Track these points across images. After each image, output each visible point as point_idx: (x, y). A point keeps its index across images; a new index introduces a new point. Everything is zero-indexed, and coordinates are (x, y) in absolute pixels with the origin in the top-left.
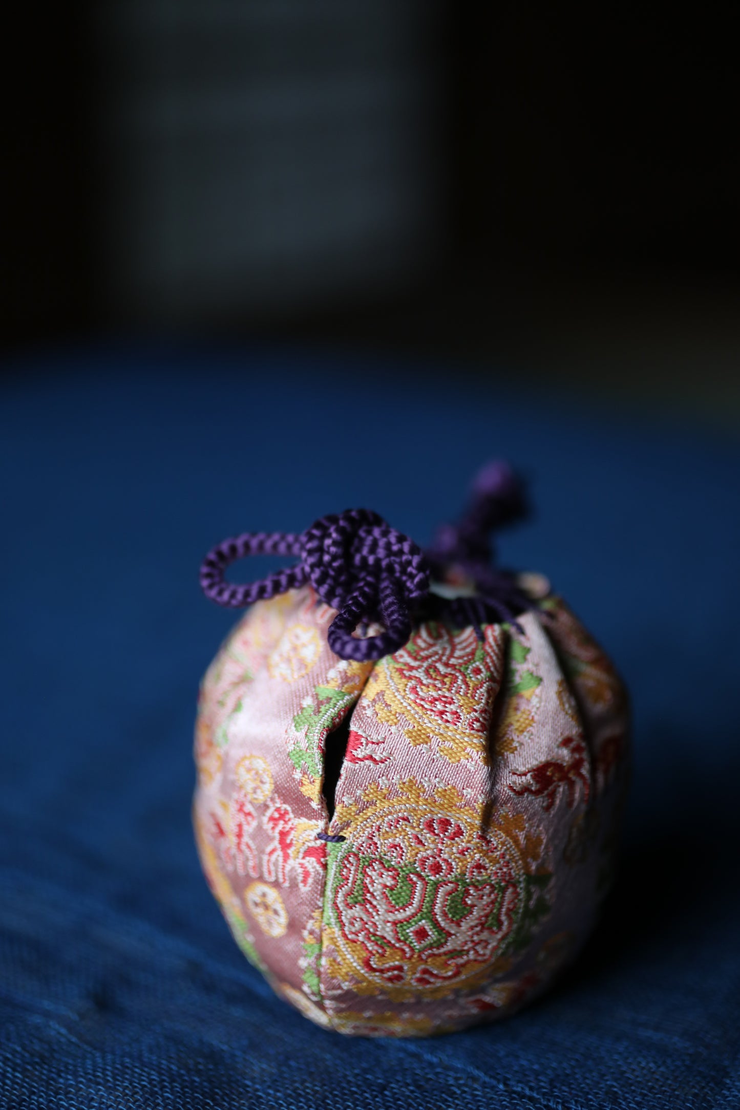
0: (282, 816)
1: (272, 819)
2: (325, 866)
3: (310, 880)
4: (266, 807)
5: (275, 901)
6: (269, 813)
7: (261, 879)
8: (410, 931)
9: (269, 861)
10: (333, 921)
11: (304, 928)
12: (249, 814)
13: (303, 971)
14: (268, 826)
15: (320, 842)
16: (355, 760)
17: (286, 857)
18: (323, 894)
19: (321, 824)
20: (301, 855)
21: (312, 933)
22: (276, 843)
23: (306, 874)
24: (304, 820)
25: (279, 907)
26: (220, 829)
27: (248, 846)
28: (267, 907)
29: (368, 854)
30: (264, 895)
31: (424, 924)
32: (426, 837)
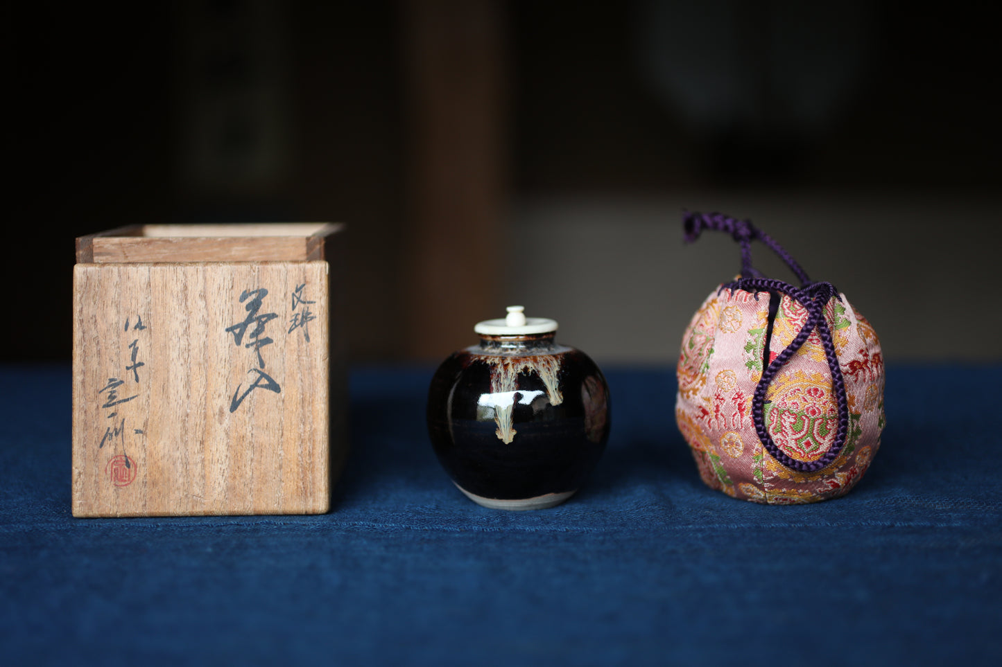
0: (739, 396)
5: (737, 439)
7: (729, 429)
8: (803, 443)
9: (733, 420)
12: (722, 399)
14: (732, 403)
17: (742, 416)
20: (750, 413)
22: (737, 410)
25: (739, 441)
26: (705, 412)
27: (722, 415)
28: (732, 443)
29: (782, 408)
30: (731, 437)
31: (809, 439)
32: (808, 397)
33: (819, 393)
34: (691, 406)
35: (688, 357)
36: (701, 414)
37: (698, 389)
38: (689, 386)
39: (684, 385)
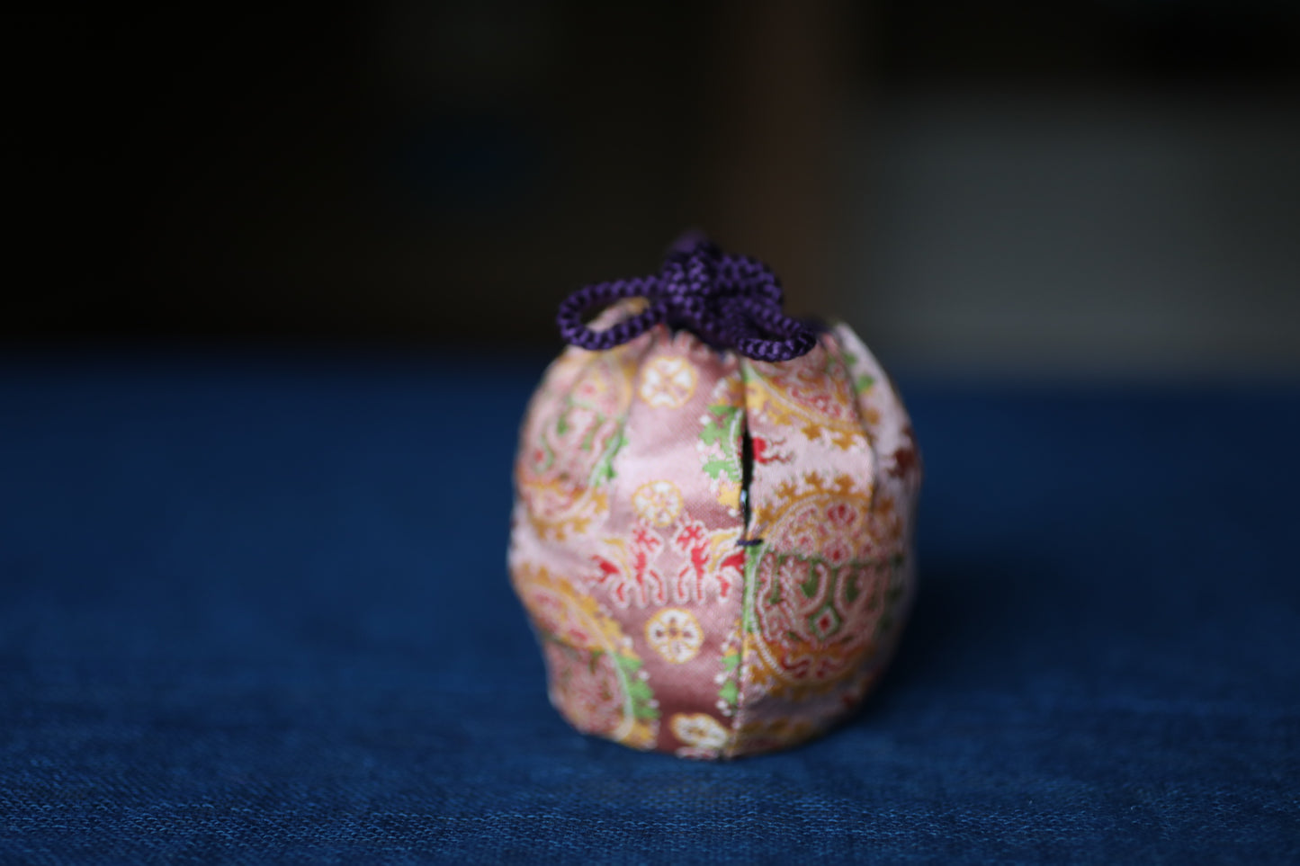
0: (694, 533)
1: (681, 539)
2: (743, 573)
3: (730, 591)
4: (674, 527)
5: (687, 623)
6: (677, 534)
7: (670, 603)
8: (817, 621)
9: (679, 584)
10: (755, 626)
11: (724, 640)
12: (654, 540)
13: (720, 687)
14: (676, 548)
15: (739, 549)
16: (764, 461)
17: (700, 572)
18: (742, 601)
19: (739, 530)
20: (718, 567)
21: (732, 644)
22: (688, 563)
23: (725, 586)
24: (720, 532)
25: (692, 628)
26: (608, 568)
27: (654, 575)
28: (673, 632)
29: (783, 550)
30: (673, 621)
31: (828, 612)
32: (828, 526)
33: (847, 516)
34: (573, 556)
35: (554, 454)
36: (599, 573)
37: (587, 521)
38: (562, 516)
39: (548, 512)
